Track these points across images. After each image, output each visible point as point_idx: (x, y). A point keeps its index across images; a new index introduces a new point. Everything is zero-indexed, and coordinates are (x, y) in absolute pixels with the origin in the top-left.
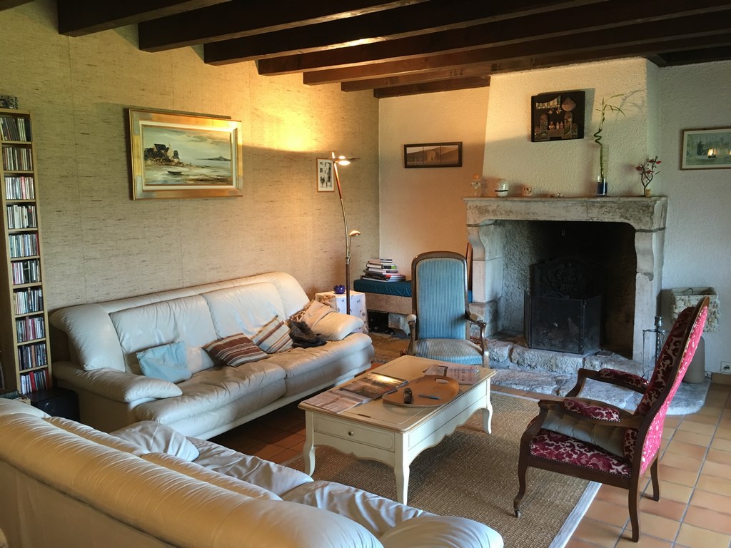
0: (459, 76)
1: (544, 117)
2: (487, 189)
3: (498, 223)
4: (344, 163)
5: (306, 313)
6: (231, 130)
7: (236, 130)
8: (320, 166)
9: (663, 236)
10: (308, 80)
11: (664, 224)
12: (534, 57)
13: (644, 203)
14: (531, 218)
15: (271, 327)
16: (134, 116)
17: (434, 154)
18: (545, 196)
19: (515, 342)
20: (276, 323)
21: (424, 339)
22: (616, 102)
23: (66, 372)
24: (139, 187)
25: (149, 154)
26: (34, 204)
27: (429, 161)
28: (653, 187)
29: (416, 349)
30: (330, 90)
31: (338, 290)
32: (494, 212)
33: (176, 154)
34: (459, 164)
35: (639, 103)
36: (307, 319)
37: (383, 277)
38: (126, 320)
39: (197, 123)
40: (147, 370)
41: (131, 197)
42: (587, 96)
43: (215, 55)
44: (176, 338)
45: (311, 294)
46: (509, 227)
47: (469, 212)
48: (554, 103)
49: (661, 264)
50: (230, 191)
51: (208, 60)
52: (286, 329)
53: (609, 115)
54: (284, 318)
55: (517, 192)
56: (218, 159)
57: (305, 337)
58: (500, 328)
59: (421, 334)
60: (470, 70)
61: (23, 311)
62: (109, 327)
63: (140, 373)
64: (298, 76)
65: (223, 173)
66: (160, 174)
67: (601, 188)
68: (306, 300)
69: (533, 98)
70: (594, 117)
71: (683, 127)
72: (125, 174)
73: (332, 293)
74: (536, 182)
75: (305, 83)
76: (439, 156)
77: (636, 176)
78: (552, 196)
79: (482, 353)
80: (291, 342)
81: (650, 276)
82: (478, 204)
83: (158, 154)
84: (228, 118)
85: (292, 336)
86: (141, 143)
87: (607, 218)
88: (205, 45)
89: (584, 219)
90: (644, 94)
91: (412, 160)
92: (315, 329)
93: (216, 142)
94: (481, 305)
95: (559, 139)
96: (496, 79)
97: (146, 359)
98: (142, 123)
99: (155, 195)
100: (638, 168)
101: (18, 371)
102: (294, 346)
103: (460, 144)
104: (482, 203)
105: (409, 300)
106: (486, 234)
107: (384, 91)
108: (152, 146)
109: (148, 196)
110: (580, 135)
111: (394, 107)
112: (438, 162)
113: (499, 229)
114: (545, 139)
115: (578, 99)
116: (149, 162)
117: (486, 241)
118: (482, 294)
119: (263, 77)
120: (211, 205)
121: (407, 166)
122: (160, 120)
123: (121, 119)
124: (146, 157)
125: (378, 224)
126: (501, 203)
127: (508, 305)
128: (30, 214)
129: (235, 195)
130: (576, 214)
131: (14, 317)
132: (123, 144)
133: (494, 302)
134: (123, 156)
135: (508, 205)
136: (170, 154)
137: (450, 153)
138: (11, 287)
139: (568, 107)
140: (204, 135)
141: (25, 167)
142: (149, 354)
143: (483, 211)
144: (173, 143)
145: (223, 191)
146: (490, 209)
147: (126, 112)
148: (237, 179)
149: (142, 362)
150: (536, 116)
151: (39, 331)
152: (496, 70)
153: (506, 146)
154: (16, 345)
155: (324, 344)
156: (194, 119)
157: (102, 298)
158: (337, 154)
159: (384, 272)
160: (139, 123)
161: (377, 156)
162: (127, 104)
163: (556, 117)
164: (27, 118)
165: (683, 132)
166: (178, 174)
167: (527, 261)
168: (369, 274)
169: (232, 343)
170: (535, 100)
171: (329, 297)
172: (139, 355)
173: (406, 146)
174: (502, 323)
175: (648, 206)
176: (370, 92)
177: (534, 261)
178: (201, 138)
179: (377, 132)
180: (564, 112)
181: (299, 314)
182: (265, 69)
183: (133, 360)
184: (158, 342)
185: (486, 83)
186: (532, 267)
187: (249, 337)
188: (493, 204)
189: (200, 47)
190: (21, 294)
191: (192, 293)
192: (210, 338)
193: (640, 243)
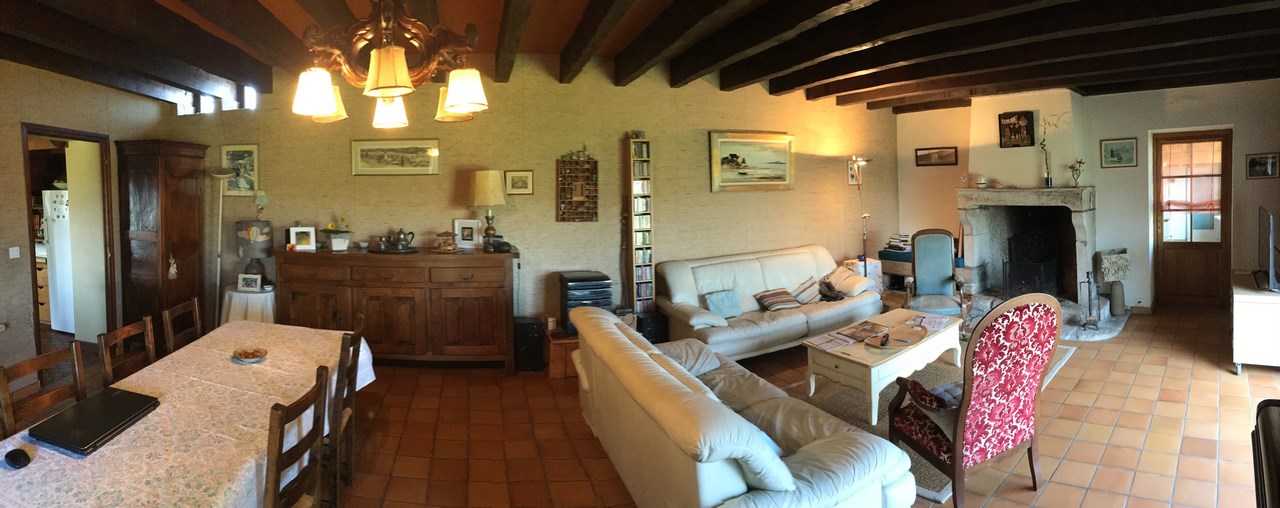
0: (947, 98)
1: (1007, 130)
2: (971, 182)
3: (981, 207)
4: (863, 163)
5: (833, 275)
6: (787, 142)
7: (790, 142)
8: (850, 166)
9: (1094, 214)
10: (840, 102)
11: (1094, 205)
12: (996, 84)
13: (1074, 191)
14: (1002, 204)
15: (807, 284)
16: (714, 136)
17: (937, 156)
18: (1012, 188)
19: (996, 296)
20: (810, 282)
21: (920, 296)
22: (1053, 120)
23: (663, 302)
24: (717, 184)
25: (725, 161)
26: (649, 197)
27: (933, 160)
28: (1081, 181)
29: (912, 303)
30: (857, 109)
31: (862, 258)
32: (976, 199)
33: (744, 162)
34: (956, 164)
35: (1068, 120)
36: (833, 280)
37: (901, 249)
38: (701, 273)
39: (762, 138)
40: (711, 307)
41: (711, 191)
42: (1034, 114)
43: (777, 88)
44: (734, 287)
45: (839, 264)
46: (991, 210)
47: (959, 199)
48: (1013, 120)
49: (1094, 233)
50: (784, 185)
51: (772, 92)
52: (817, 287)
53: (1050, 130)
54: (817, 278)
55: (992, 185)
56: (777, 163)
57: (829, 294)
58: (989, 286)
59: (918, 292)
60: (957, 93)
61: (640, 262)
62: (690, 278)
63: (707, 308)
64: (832, 99)
65: (779, 173)
66: (733, 174)
67: (1047, 182)
68: (835, 266)
69: (1000, 116)
70: (1040, 132)
71: (1101, 138)
72: (708, 175)
73: (857, 261)
74: (1004, 179)
75: (838, 104)
76: (941, 157)
77: (1070, 173)
78: (1016, 188)
79: (960, 306)
80: (819, 296)
81: (1085, 243)
82: (965, 192)
83: (732, 160)
84: (785, 133)
85: (820, 292)
86: (719, 154)
87: (1053, 203)
88: (771, 81)
89: (1038, 205)
90: (1071, 115)
91: (922, 160)
92: (837, 288)
93: (775, 151)
94: (971, 269)
95: (1019, 146)
96: (976, 100)
97: (710, 300)
98: (720, 140)
99: (728, 188)
100: (1071, 167)
101: (635, 298)
102: (821, 300)
103: (956, 148)
104: (968, 192)
105: (911, 264)
106: (973, 216)
107: (900, 108)
108: (728, 155)
109: (723, 189)
110: (1032, 144)
111: (907, 119)
112: (940, 161)
113: (984, 212)
114: (1009, 146)
115: (1028, 116)
116: (725, 166)
117: (973, 221)
118: (972, 259)
119: (809, 101)
120: (771, 195)
121: (918, 165)
122: (733, 137)
123: (706, 138)
124: (722, 163)
125: (898, 209)
126: (981, 193)
127: (994, 269)
128: (647, 203)
129: (788, 188)
130: (1031, 200)
131: (635, 265)
132: (707, 156)
133: (982, 268)
134: (707, 163)
135: (986, 194)
136: (740, 160)
137: (950, 155)
138: (634, 247)
139: (1023, 123)
140: (767, 146)
141: (646, 174)
142: (714, 297)
143: (969, 198)
144: (741, 152)
145: (779, 185)
146: (974, 197)
147: (709, 133)
148: (790, 177)
149: (708, 301)
150: (1002, 127)
151: (649, 275)
152: (974, 93)
153: (983, 150)
154: (635, 281)
155: (842, 299)
156: (759, 135)
157: (689, 258)
158: (857, 157)
159: (901, 245)
160: (717, 140)
161: (896, 158)
162: (711, 128)
163: (1015, 130)
164: (647, 143)
165: (1101, 141)
166: (745, 174)
167: (1006, 236)
168: (891, 247)
169: (774, 295)
170: (1001, 117)
171: (852, 264)
172: (707, 297)
173: (917, 150)
174: (990, 283)
175: (1078, 194)
176: (889, 110)
177: (1011, 235)
178: (763, 147)
179: (896, 140)
180: (1020, 126)
181: (828, 277)
182: (811, 95)
183: (703, 299)
184: (721, 288)
185: (968, 103)
186: (1009, 240)
187: (789, 291)
188: (975, 193)
189: (766, 82)
190: (641, 252)
191: (751, 257)
192: (760, 289)
193: (1075, 220)
